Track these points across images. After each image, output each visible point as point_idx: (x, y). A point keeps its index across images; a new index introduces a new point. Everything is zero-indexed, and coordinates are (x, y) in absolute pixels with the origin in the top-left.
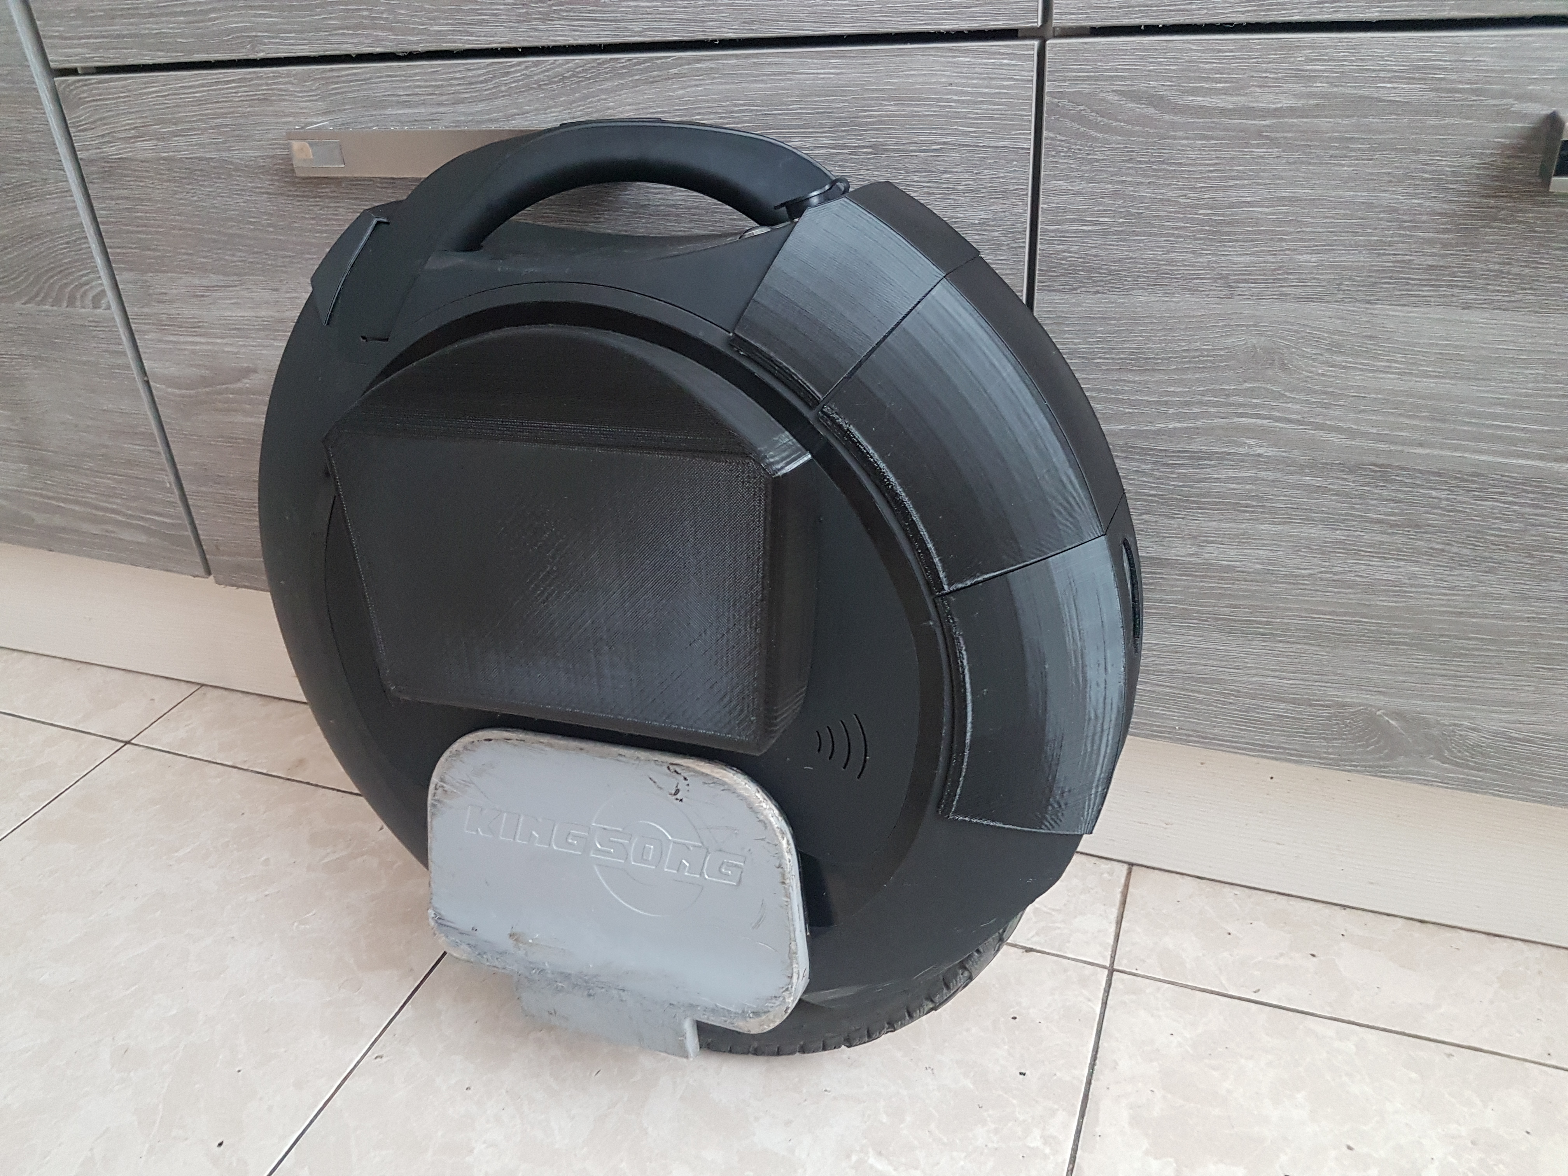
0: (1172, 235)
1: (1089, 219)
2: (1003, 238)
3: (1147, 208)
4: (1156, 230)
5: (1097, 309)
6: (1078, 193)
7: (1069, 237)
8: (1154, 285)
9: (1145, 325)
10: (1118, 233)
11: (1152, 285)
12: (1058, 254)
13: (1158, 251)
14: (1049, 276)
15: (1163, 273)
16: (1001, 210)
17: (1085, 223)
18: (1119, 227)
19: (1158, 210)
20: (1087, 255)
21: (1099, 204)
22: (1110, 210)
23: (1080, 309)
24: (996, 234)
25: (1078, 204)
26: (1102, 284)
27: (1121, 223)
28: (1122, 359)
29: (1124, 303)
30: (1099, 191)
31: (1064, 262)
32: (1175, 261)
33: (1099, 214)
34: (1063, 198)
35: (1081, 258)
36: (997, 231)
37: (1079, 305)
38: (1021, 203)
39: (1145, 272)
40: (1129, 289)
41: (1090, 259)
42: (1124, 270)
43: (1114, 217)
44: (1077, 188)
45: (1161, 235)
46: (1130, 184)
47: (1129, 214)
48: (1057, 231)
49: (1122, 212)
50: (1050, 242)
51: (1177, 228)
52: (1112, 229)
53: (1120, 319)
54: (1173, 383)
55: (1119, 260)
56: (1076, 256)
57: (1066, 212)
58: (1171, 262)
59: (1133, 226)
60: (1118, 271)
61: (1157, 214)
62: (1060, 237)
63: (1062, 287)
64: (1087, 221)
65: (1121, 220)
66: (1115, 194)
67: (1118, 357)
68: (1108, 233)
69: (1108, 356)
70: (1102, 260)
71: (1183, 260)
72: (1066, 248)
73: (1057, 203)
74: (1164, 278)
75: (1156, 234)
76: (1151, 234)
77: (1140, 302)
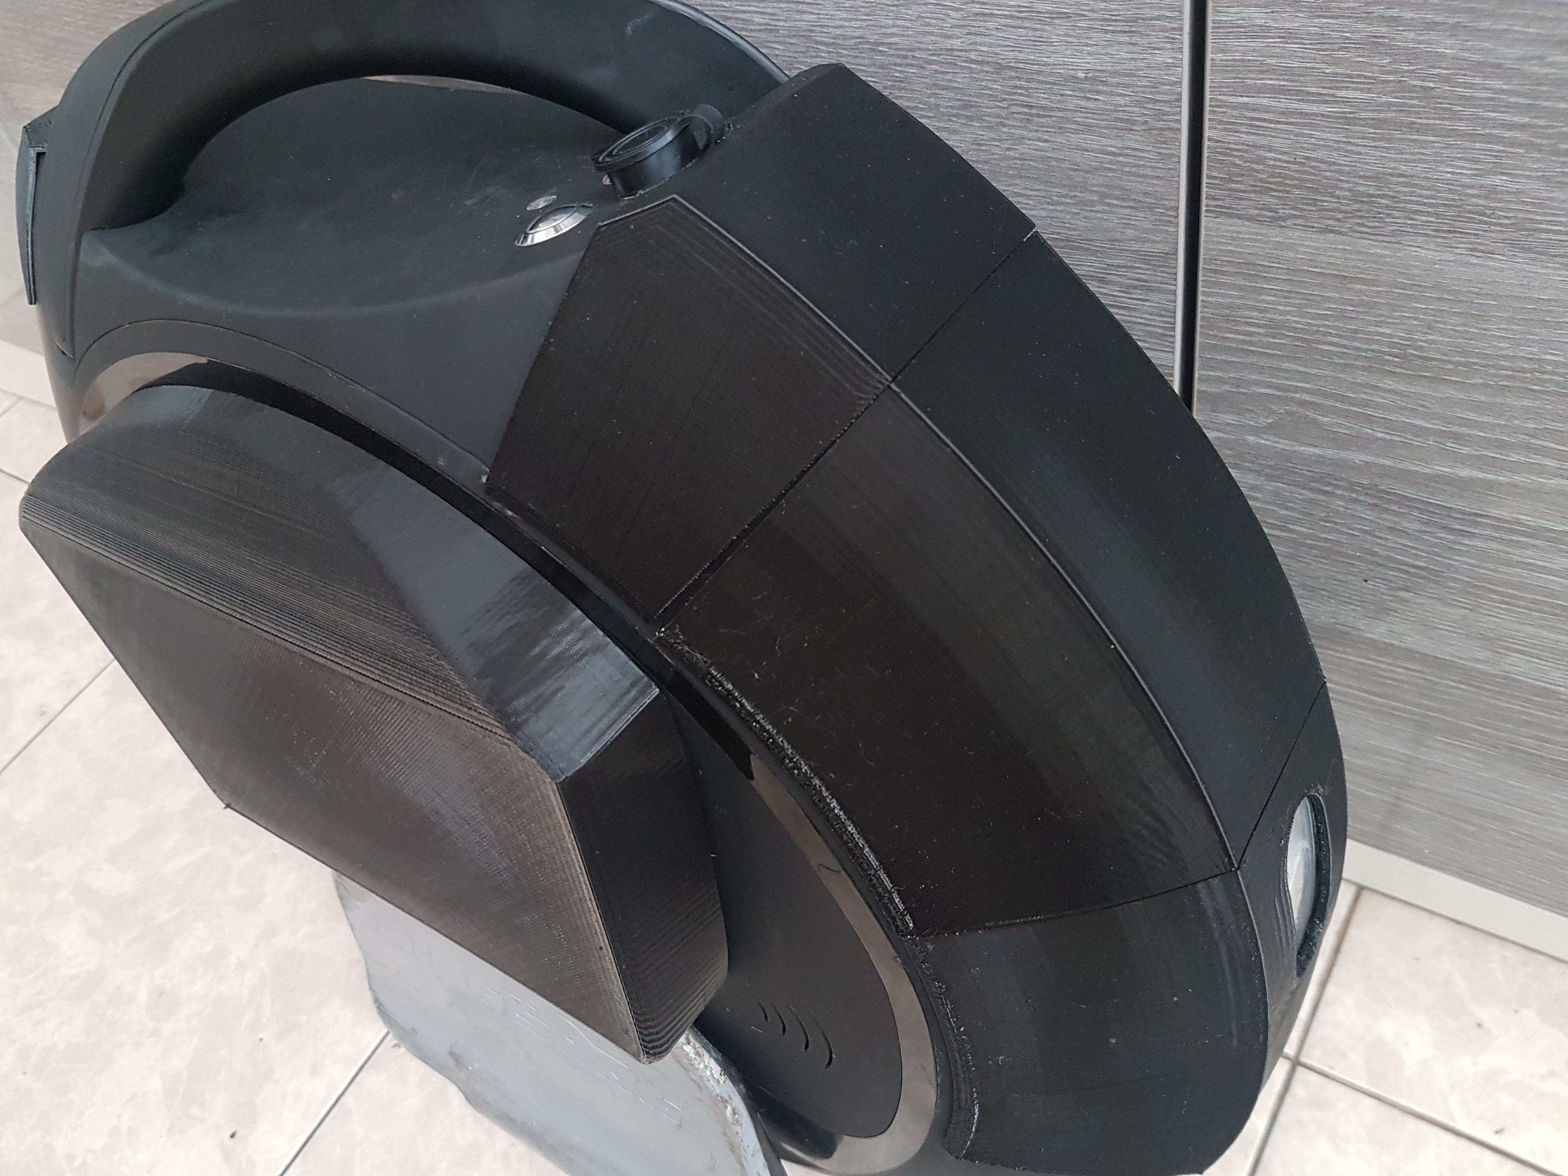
0: (1499, 140)
1: (1313, 90)
2: (1136, 109)
3: (1446, 80)
4: (1463, 126)
5: (1326, 259)
6: (1287, 35)
7: (1271, 121)
8: (1450, 232)
9: (1423, 299)
10: (1378, 123)
11: (1444, 231)
12: (1246, 151)
13: (1463, 168)
14: (1230, 190)
15: (1470, 212)
16: (1130, 56)
17: (1304, 96)
18: (1380, 111)
19: (1471, 86)
20: (1308, 158)
21: (1336, 62)
22: (1359, 76)
23: (1291, 254)
24: (1121, 101)
25: (1289, 57)
26: (1340, 216)
27: (1383, 104)
28: (1373, 351)
29: (1386, 256)
30: (1337, 35)
31: (1261, 167)
32: (1502, 192)
33: (1335, 82)
34: (1257, 44)
35: (1295, 163)
36: (1121, 95)
37: (1291, 248)
38: (1168, 46)
39: (1432, 205)
40: (1394, 233)
41: (1313, 167)
42: (1383, 196)
43: (1369, 91)
44: (1287, 25)
45: (1473, 137)
46: (1410, 24)
47: (1402, 88)
48: (1245, 106)
49: (1388, 82)
50: (1231, 127)
51: (1511, 126)
52: (1364, 115)
53: (1373, 282)
54: (1477, 407)
55: (1376, 177)
56: (1285, 158)
57: (1263, 72)
58: (1492, 192)
59: (1409, 112)
60: (1371, 196)
61: (1467, 93)
62: (1252, 119)
63: (1256, 212)
64: (1308, 93)
65: (1384, 99)
66: (1374, 44)
67: (1365, 347)
68: (1354, 122)
69: (1346, 342)
70: (1340, 172)
71: (1518, 192)
72: (1264, 141)
73: (1244, 54)
74: (1471, 220)
75: (1462, 135)
76: (1451, 133)
77: (1417, 259)
